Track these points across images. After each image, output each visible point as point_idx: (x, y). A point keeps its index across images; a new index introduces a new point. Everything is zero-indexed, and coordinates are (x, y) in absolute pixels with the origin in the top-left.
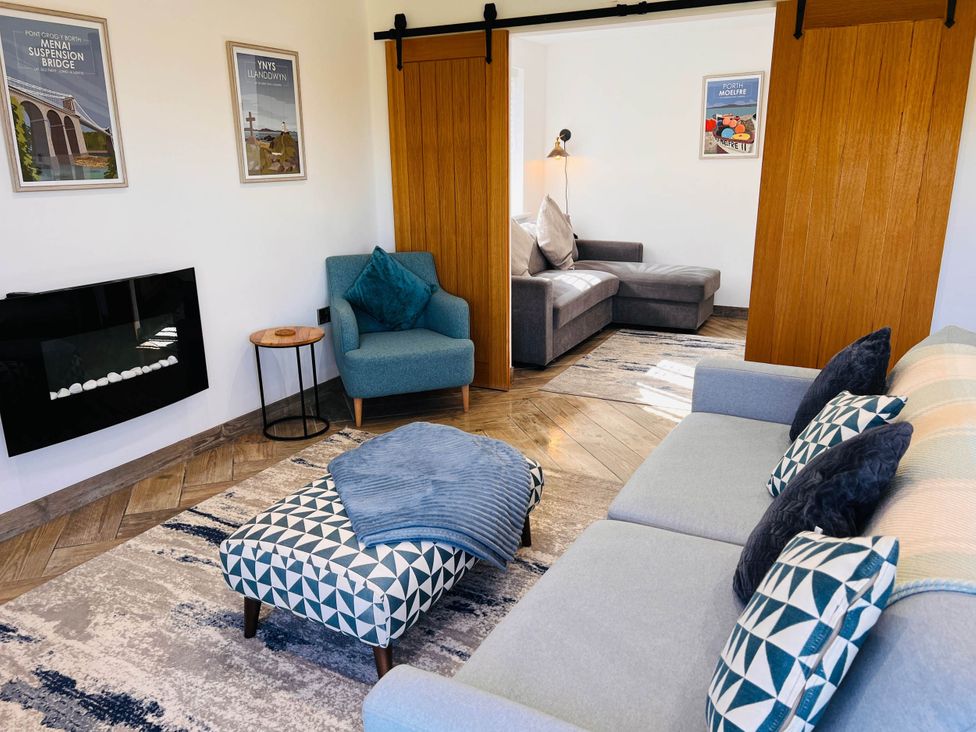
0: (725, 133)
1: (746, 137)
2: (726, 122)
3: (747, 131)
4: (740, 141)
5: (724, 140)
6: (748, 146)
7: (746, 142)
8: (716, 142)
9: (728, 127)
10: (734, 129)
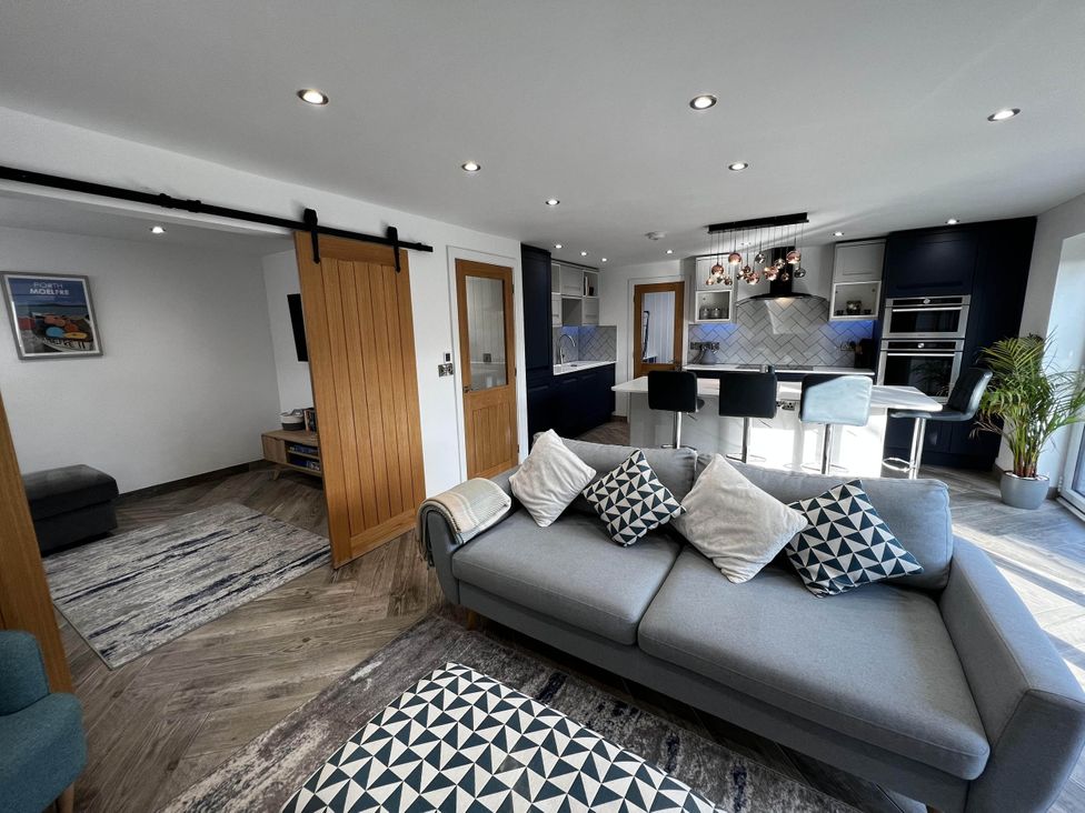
0: (51, 332)
1: (84, 336)
2: (50, 319)
3: (81, 330)
4: (75, 340)
5: (52, 339)
6: (86, 344)
7: (83, 340)
8: (40, 341)
9: (54, 325)
10: (63, 328)
